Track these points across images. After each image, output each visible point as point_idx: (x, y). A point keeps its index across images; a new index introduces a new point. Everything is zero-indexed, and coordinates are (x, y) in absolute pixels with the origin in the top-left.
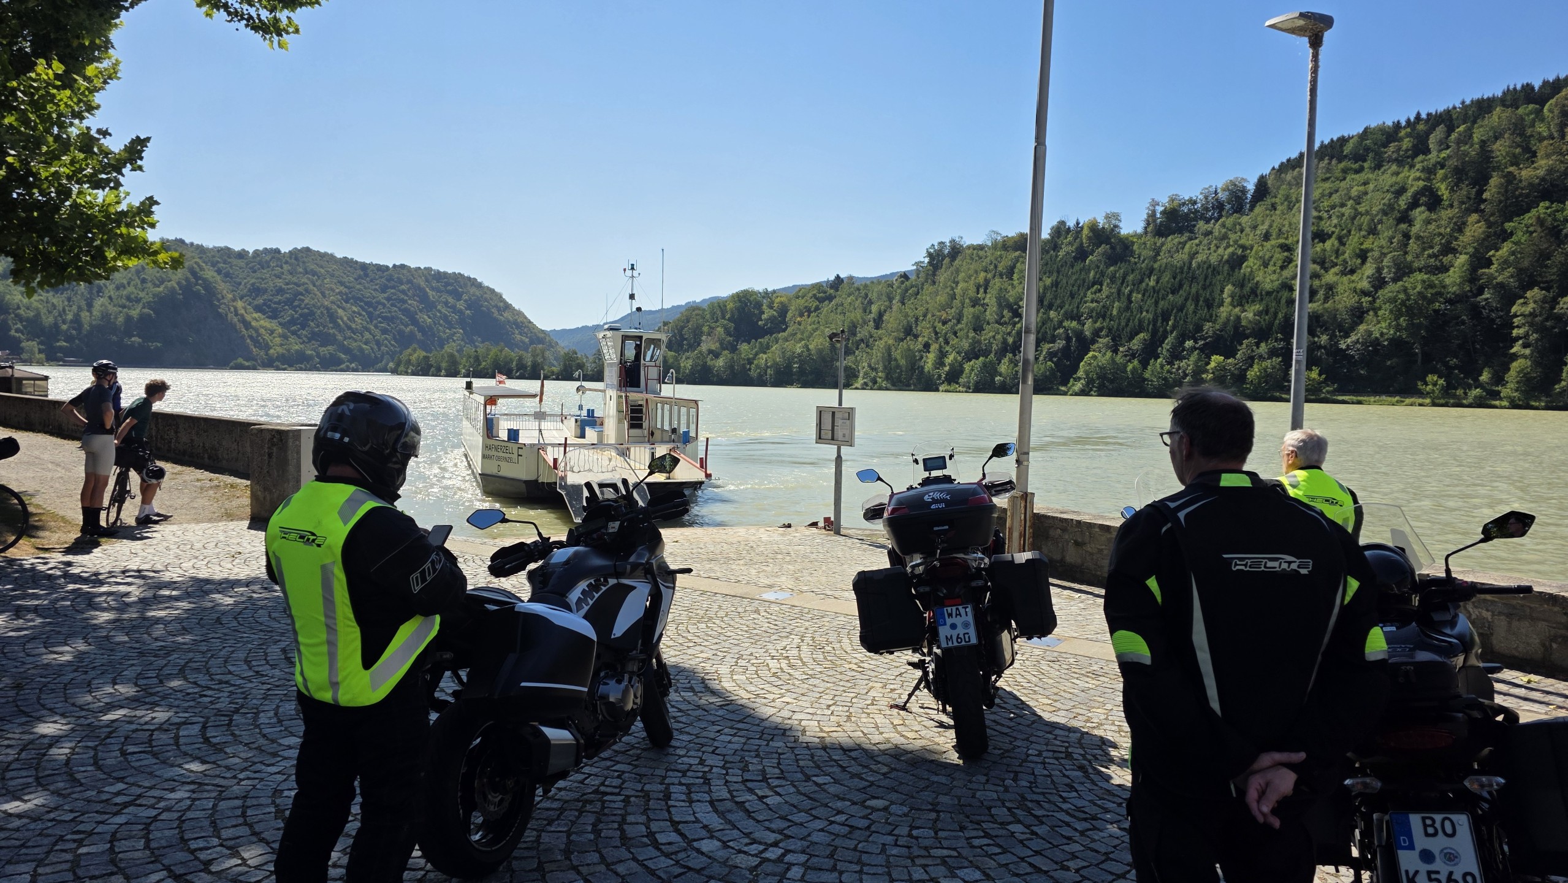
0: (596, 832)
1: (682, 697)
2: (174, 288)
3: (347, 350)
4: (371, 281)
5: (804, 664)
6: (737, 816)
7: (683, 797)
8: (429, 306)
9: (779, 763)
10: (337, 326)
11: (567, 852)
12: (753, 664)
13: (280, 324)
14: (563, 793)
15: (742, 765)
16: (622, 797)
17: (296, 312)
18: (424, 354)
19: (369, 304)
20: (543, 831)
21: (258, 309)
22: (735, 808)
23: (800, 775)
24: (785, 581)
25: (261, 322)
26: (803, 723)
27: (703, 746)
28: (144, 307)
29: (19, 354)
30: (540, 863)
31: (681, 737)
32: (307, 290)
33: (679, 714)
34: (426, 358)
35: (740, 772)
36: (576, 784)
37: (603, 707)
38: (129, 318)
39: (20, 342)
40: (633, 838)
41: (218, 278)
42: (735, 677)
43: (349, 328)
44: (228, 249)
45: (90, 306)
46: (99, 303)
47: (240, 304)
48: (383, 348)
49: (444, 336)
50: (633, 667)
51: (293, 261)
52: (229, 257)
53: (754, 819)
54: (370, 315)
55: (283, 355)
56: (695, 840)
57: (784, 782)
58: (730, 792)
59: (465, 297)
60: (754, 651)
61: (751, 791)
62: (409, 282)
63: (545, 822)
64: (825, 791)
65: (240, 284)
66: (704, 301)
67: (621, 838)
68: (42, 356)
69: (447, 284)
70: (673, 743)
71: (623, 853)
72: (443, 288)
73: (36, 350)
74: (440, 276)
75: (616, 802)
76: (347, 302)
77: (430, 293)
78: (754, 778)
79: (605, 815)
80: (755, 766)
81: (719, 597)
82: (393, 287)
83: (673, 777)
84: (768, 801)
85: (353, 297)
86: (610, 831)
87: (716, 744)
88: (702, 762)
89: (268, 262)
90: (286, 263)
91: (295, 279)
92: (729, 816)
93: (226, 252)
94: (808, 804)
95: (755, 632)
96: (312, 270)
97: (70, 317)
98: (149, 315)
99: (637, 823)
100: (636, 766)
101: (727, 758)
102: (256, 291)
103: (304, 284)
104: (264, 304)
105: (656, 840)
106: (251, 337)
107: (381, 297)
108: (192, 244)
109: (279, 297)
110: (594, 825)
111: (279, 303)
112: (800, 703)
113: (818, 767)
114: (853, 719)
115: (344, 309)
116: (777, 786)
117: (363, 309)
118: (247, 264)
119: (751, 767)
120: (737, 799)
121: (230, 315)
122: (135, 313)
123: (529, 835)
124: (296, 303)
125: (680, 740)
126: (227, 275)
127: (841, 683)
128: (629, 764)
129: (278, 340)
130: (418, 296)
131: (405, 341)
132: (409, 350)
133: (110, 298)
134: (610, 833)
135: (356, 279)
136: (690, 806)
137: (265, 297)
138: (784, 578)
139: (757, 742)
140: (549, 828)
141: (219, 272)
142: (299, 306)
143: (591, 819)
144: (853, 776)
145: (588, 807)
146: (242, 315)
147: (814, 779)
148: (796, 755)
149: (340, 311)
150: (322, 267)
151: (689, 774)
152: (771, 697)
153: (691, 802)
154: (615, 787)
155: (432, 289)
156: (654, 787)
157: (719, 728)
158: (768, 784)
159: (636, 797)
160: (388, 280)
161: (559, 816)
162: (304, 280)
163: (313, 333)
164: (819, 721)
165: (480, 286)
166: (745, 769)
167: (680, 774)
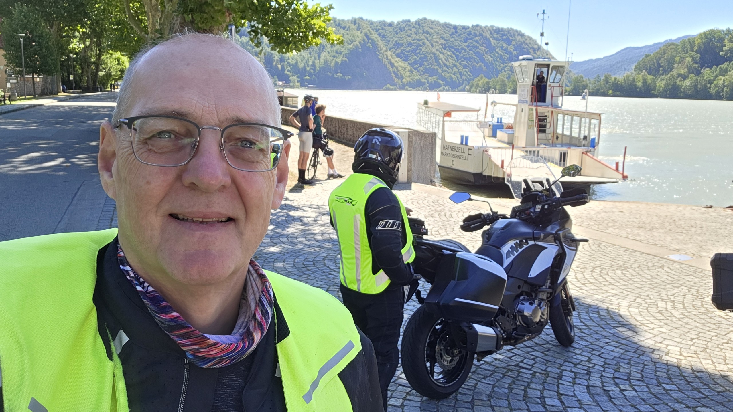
0: (510, 389)
1: (590, 317)
2: (357, 45)
3: (443, 79)
4: (459, 35)
5: (684, 307)
6: (603, 399)
7: (571, 380)
8: (491, 49)
9: (642, 371)
10: (439, 64)
11: (490, 397)
12: (646, 303)
13: (409, 64)
14: (497, 362)
15: (616, 367)
16: (531, 372)
17: (418, 56)
18: (487, 80)
19: (457, 50)
20: (479, 381)
21: (398, 56)
22: (602, 392)
23: (654, 381)
24: (690, 248)
25: (399, 63)
26: (669, 348)
27: (594, 350)
28: (343, 57)
29: (289, 83)
30: (473, 399)
31: (581, 342)
32: (423, 43)
33: (585, 327)
34: (488, 83)
35: (613, 371)
36: (506, 359)
37: (520, 318)
38: (337, 63)
39: (289, 77)
40: (531, 398)
41: (379, 38)
42: (630, 309)
43: (445, 65)
44: (384, 21)
45: (319, 56)
46: (324, 55)
47: (389, 53)
48: (463, 77)
49: (499, 68)
50: (543, 296)
51: (417, 26)
52: (385, 26)
53: (613, 402)
54: (457, 56)
55: (410, 82)
56: (569, 407)
57: (641, 383)
58: (602, 382)
59: (513, 43)
60: (650, 293)
61: (617, 385)
62: (481, 35)
63: (482, 377)
64: (669, 395)
65: (389, 41)
66: (679, 39)
67: (524, 396)
68: (299, 84)
69: (503, 35)
70: (574, 345)
71: (523, 405)
72: (500, 38)
73: (296, 81)
74: (498, 31)
75: (527, 374)
76: (445, 49)
77: (493, 41)
78: (622, 377)
79: (518, 380)
80: (625, 369)
81: (638, 254)
82: (471, 39)
83: (568, 366)
84: (626, 393)
85: (449, 47)
86: (518, 390)
87: (603, 351)
88: (589, 360)
89: (404, 28)
90: (414, 27)
91: (417, 37)
92: (597, 397)
93: (383, 24)
94: (654, 400)
95: (655, 280)
96: (427, 31)
97: (310, 63)
98: (346, 61)
99: (536, 389)
100: (546, 355)
101: (607, 361)
102: (397, 45)
103: (422, 39)
104: (401, 53)
105: (545, 402)
106: (394, 72)
107: (464, 45)
108: (367, 20)
109: (409, 48)
110: (510, 385)
111: (409, 52)
112: (672, 334)
113: (670, 378)
114: (708, 351)
115: (443, 54)
116: (635, 385)
117: (454, 54)
118: (393, 29)
119: (622, 370)
120: (606, 388)
121: (384, 60)
122: (339, 60)
123: (471, 382)
124: (418, 51)
125: (579, 344)
126: (383, 36)
127: (708, 325)
128: (542, 353)
129: (408, 74)
130: (485, 44)
131: (476, 72)
132: (478, 78)
133: (328, 52)
134: (518, 392)
135: (450, 35)
136: (573, 386)
137: (402, 48)
138: (690, 246)
139: (632, 354)
140: (483, 381)
141: (379, 35)
142: (419, 53)
143: (510, 380)
144: (694, 389)
145: (510, 373)
146: (390, 60)
147: (664, 385)
148: (656, 367)
149: (441, 55)
150: (432, 29)
151: (578, 366)
152: (652, 326)
153: (574, 383)
154: (529, 365)
155: (494, 39)
156: (554, 370)
157: (608, 341)
158: (630, 382)
159: (540, 373)
160: (468, 35)
161: (491, 375)
162: (423, 37)
163: (426, 69)
164: (681, 348)
165: (522, 35)
166: (617, 370)
167: (573, 365)
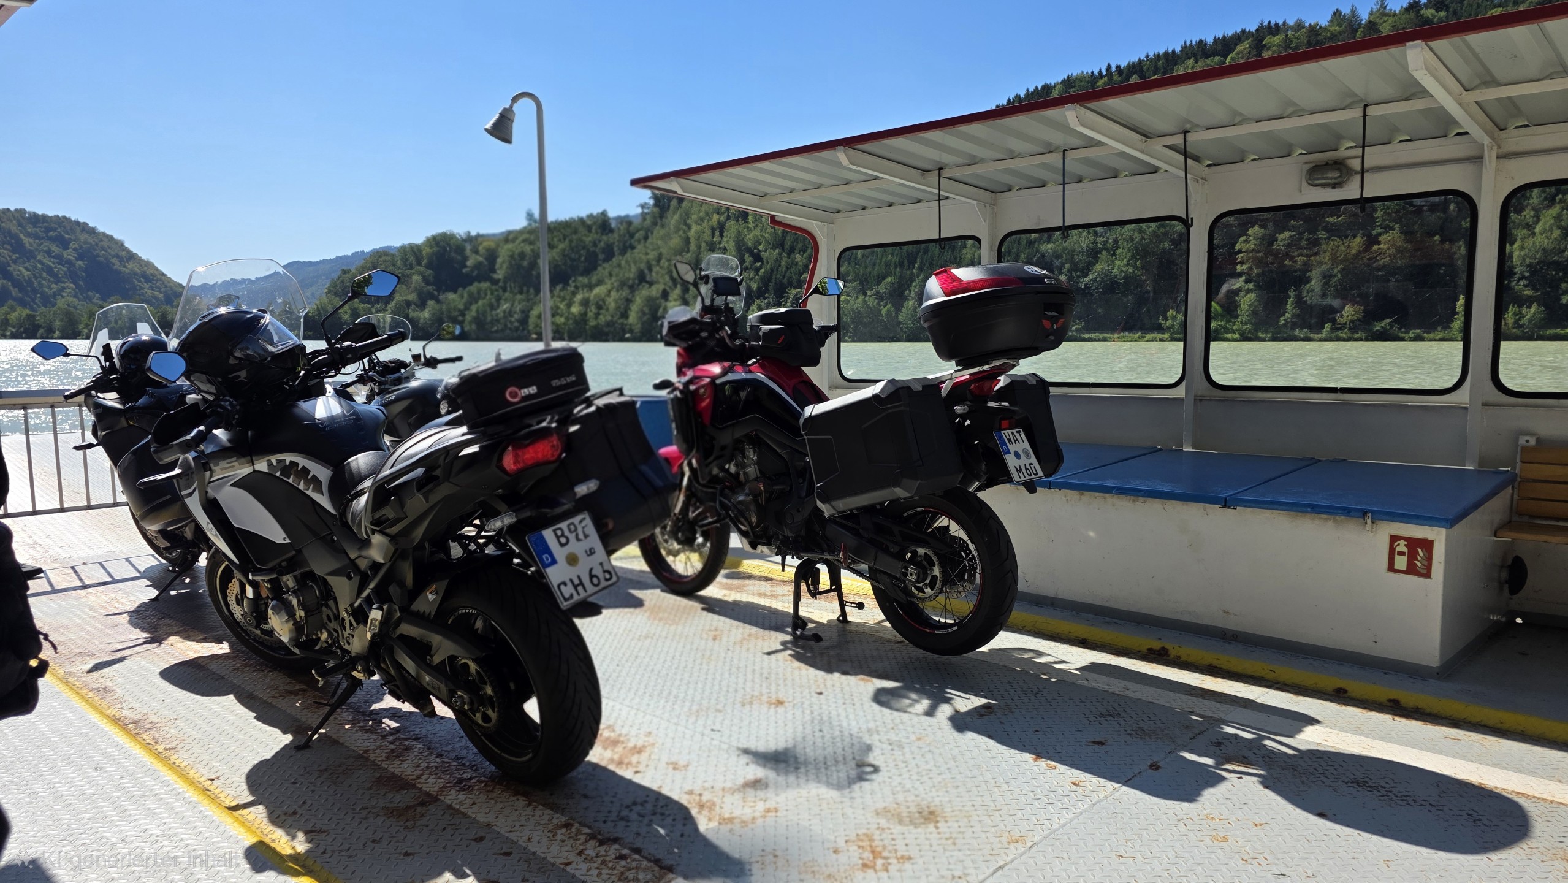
8: (26, 256)
18: (27, 312)
34: (30, 318)
59: (73, 245)
69: (48, 230)
72: (42, 234)
74: (37, 220)
77: (26, 241)
155: (29, 235)
